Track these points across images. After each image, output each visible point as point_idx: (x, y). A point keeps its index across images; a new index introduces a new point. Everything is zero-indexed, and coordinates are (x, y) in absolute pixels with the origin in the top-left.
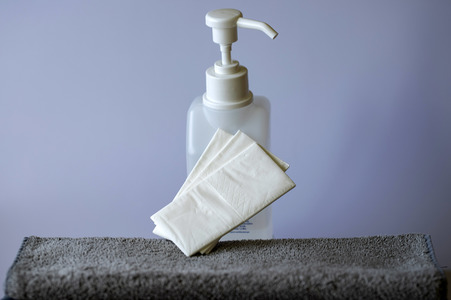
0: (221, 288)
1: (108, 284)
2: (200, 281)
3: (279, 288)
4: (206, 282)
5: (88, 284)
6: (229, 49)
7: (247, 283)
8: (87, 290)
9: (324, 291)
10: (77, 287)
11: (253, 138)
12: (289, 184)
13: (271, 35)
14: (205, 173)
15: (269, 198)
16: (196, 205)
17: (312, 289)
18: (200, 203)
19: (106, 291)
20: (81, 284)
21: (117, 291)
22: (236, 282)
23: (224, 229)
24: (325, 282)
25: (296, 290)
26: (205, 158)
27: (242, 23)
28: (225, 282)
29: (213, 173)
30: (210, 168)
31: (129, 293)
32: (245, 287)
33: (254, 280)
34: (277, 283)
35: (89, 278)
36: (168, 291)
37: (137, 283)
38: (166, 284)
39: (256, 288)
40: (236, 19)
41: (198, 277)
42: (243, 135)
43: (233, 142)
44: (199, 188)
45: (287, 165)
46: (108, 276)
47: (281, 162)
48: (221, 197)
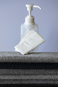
0: (33, 59)
1: (9, 58)
2: (29, 58)
3: (46, 59)
4: (30, 58)
5: (4, 58)
6: (31, 12)
7: (39, 58)
8: (4, 60)
9: (56, 60)
10: (2, 59)
11: (36, 31)
12: (44, 40)
13: (41, 9)
14: (26, 38)
15: (40, 43)
16: (24, 45)
17: (53, 60)
18: (25, 44)
19: (8, 60)
20: (2, 58)
21: (11, 60)
22: (37, 58)
23: (31, 49)
24: (56, 58)
25: (50, 60)
26: (25, 35)
27: (34, 6)
28: (34, 58)
29: (27, 38)
30: (27, 37)
31: (13, 60)
32: (39, 59)
33: (41, 58)
34: (46, 58)
35: (4, 57)
36: (22, 60)
37: (15, 58)
38: (21, 58)
39: (41, 59)
40: (33, 5)
41: (28, 57)
42: (33, 31)
43: (31, 32)
44: (24, 41)
45: (43, 37)
46: (8, 57)
47: (42, 36)
48: (30, 43)
